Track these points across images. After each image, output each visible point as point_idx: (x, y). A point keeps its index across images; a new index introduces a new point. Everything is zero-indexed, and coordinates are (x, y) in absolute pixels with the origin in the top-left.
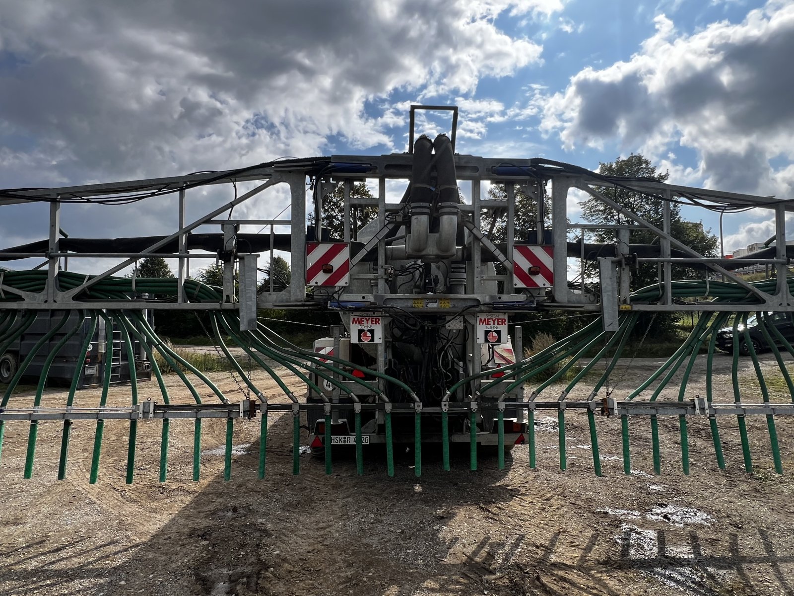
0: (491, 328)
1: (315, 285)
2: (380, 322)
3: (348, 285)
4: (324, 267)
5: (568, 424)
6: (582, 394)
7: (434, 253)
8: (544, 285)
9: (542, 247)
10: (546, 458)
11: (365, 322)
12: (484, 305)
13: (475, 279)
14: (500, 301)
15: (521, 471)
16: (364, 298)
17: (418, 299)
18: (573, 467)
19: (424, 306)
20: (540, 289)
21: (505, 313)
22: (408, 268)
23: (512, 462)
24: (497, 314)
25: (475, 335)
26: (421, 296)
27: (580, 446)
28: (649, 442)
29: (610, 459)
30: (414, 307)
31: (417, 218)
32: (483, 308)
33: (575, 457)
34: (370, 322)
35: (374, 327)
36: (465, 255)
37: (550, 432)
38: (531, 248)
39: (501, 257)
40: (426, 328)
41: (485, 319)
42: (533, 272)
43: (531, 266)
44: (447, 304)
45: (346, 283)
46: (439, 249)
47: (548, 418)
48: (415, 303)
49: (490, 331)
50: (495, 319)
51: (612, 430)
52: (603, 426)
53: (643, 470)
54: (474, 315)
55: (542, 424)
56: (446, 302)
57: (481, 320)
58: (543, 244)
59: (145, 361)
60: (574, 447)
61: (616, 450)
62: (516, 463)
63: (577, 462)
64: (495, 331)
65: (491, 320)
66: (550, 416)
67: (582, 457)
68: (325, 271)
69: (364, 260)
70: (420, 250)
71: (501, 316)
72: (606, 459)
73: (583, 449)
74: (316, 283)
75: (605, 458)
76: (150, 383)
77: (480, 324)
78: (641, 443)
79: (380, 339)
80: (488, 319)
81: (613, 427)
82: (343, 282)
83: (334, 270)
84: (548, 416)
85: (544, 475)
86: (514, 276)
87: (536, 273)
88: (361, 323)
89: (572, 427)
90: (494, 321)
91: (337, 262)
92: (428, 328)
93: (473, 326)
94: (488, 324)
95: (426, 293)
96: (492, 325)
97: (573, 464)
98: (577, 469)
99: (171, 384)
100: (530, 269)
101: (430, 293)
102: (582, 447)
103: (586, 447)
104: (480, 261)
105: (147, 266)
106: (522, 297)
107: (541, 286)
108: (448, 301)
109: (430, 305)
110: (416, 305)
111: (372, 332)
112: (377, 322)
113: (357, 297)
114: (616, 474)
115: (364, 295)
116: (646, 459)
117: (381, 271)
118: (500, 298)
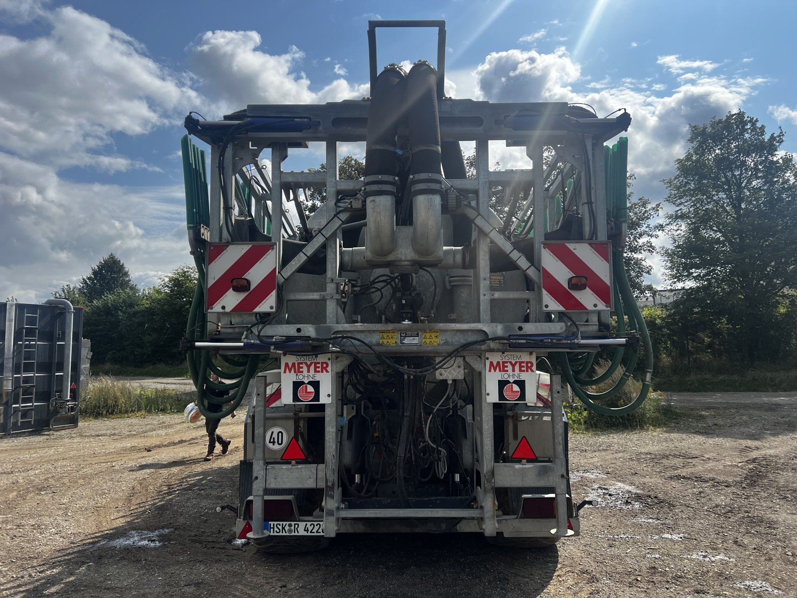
0: (509, 376)
1: (222, 310)
2: (329, 369)
3: (274, 310)
4: (235, 281)
5: (649, 496)
6: (671, 446)
7: (409, 258)
8: (595, 306)
9: (590, 244)
10: (612, 558)
11: (305, 369)
12: (494, 339)
13: (482, 297)
14: (522, 333)
15: (570, 582)
16: (299, 330)
17: (388, 331)
18: (655, 573)
19: (399, 341)
20: (589, 313)
21: (531, 353)
22: (373, 282)
23: (557, 562)
24: (518, 354)
25: (483, 387)
26: (390, 326)
27: (666, 536)
28: (774, 529)
29: (713, 559)
30: (382, 345)
31: (374, 201)
32: (492, 345)
33: (657, 556)
34: (312, 368)
35: (319, 377)
36: (468, 259)
37: (621, 509)
38: (571, 246)
39: (523, 263)
40: (406, 377)
41: (498, 363)
42: (576, 285)
43: (572, 275)
44: (434, 339)
45: (272, 308)
46: (416, 251)
47: (620, 484)
48: (383, 338)
49: (508, 382)
50: (516, 363)
51: (717, 506)
52: (703, 500)
53: (766, 580)
54: (480, 356)
55: (610, 495)
56: (433, 335)
57: (491, 363)
58: (591, 239)
59: (68, 401)
60: (657, 537)
61: (723, 542)
62: (564, 566)
63: (660, 565)
64: (515, 382)
65: (509, 364)
66: (623, 482)
67: (668, 555)
68: (237, 289)
69: (301, 270)
70: (383, 253)
71: (525, 357)
72: (707, 559)
73: (671, 540)
74: (223, 308)
75: (705, 557)
76: (75, 430)
77: (490, 371)
78: (762, 529)
79: (329, 396)
80: (504, 363)
81: (718, 502)
82: (268, 304)
83: (252, 288)
84: (620, 481)
85: (606, 589)
86: (544, 292)
87: (580, 287)
88: (298, 371)
89: (656, 501)
90: (513, 366)
91: (256, 275)
92: (409, 377)
93: (480, 373)
94: (504, 371)
95: (399, 322)
96: (510, 372)
97: (654, 568)
98: (660, 578)
99: (103, 432)
100: (570, 280)
101: (406, 322)
102: (670, 537)
103: (675, 537)
104: (488, 269)
105: (101, 274)
106: (557, 328)
107: (590, 307)
108: (437, 334)
109: (407, 341)
110: (385, 341)
111: (316, 385)
112: (324, 369)
113: (290, 330)
114: (723, 588)
115: (299, 326)
116: (770, 559)
117: (331, 288)
118: (520, 328)
